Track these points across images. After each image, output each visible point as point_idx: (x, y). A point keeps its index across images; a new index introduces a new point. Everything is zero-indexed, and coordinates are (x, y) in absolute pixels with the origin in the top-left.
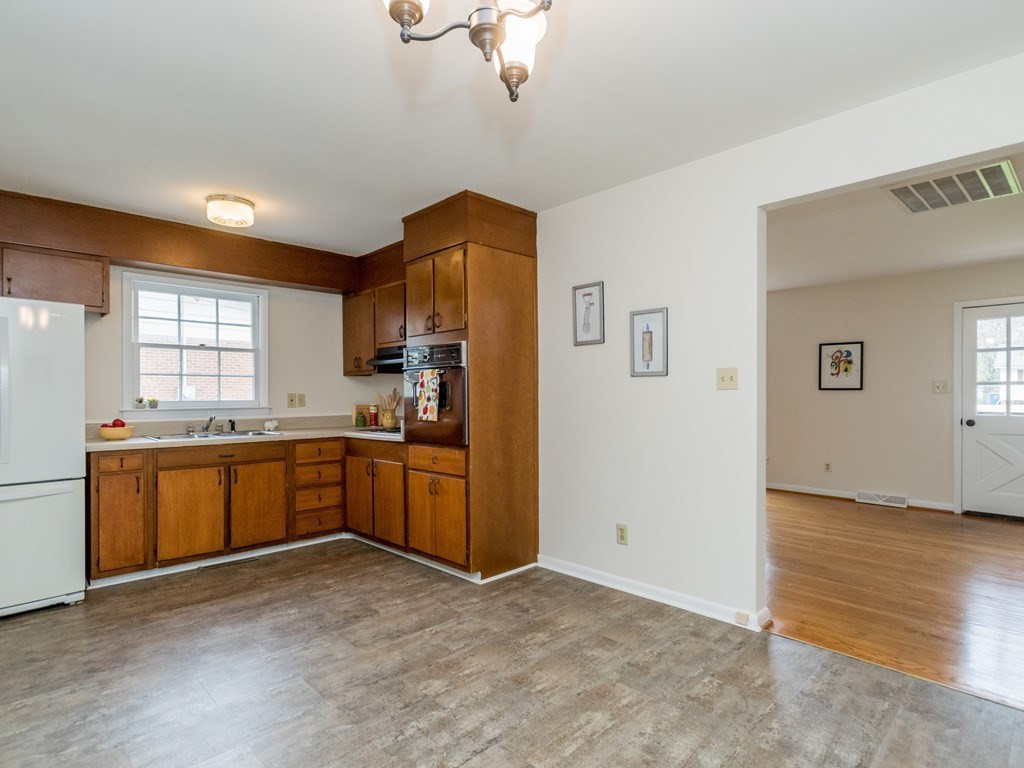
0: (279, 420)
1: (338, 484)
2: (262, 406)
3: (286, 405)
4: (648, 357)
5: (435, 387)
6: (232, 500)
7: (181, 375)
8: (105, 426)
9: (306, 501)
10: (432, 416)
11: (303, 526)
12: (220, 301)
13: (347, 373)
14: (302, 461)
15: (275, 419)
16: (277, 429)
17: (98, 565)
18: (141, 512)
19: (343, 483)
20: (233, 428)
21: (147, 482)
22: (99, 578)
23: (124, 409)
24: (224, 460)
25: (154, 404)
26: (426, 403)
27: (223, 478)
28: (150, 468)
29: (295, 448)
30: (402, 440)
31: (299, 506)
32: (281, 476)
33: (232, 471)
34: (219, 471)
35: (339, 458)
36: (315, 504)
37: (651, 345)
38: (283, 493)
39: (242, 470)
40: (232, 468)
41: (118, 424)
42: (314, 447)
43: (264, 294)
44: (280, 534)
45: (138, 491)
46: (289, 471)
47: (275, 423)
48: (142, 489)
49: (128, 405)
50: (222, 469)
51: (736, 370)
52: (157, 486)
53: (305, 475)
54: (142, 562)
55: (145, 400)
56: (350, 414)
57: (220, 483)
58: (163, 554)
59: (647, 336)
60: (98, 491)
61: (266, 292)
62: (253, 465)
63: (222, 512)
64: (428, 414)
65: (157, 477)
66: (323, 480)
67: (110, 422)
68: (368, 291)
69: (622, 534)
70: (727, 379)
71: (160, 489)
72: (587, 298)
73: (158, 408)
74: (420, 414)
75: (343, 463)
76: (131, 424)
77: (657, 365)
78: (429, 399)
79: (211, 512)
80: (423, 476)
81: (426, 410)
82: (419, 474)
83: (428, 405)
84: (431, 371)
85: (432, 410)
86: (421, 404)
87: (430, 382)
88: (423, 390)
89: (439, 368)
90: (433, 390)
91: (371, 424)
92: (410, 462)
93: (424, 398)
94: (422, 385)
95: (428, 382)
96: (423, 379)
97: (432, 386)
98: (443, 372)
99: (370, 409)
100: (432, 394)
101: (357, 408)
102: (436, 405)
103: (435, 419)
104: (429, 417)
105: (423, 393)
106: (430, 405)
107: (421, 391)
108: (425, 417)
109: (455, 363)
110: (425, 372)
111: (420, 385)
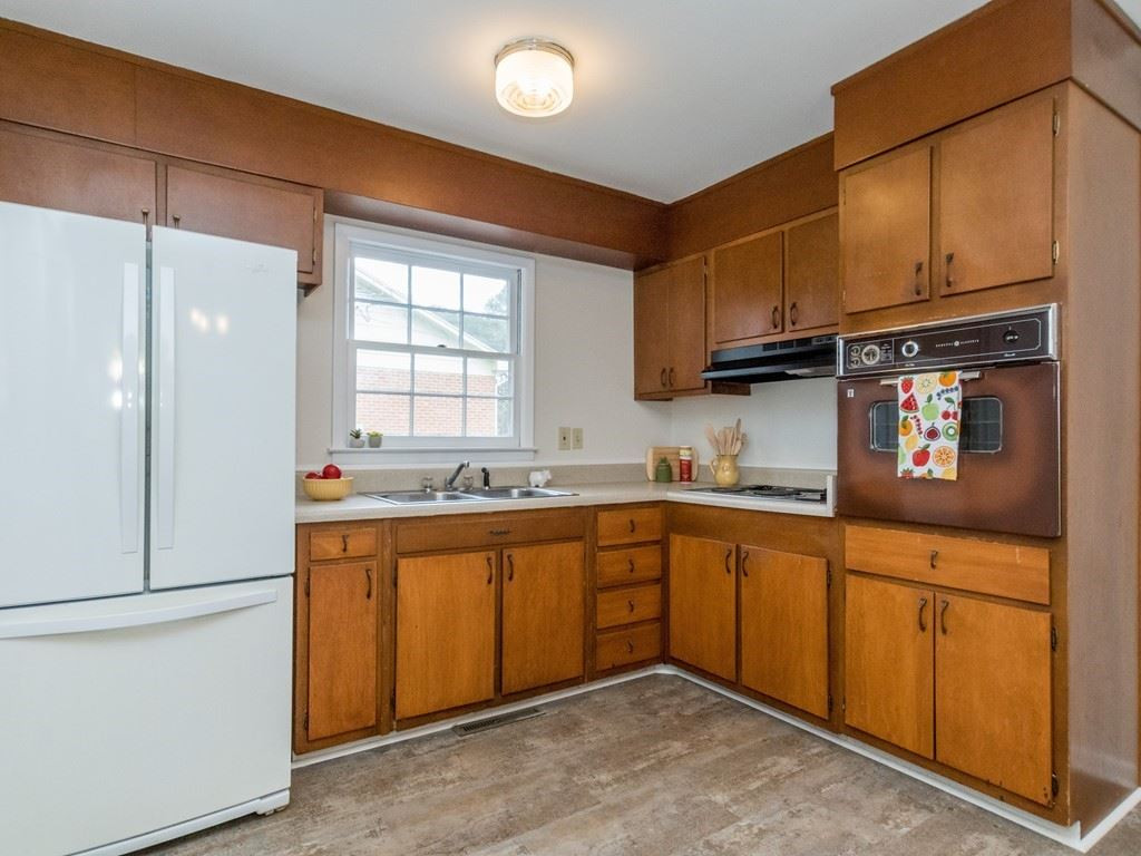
0: (552, 470)
1: (657, 581)
2: (523, 446)
3: (557, 446)
5: (954, 408)
6: (505, 611)
7: (412, 394)
8: (311, 475)
9: (613, 610)
10: (945, 470)
11: (606, 656)
12: (465, 276)
13: (641, 396)
14: (607, 543)
15: (546, 468)
16: (548, 484)
17: (307, 729)
18: (371, 630)
19: (663, 580)
20: (486, 483)
21: (381, 580)
22: (308, 751)
23: (333, 448)
24: (496, 539)
25: (375, 441)
26: (922, 442)
27: (494, 572)
28: (387, 552)
29: (596, 519)
30: (831, 515)
31: (603, 620)
32: (576, 566)
33: (505, 559)
34: (489, 559)
35: (659, 537)
36: (624, 616)
38: (579, 597)
39: (520, 557)
40: (506, 553)
41: (331, 473)
42: (624, 517)
43: (527, 264)
44: (573, 668)
45: (369, 596)
46: (589, 560)
47: (547, 475)
48: (374, 593)
49: (340, 444)
50: (492, 554)
52: (396, 585)
53: (612, 565)
54: (372, 722)
55: (364, 435)
56: (643, 461)
57: (490, 582)
58: (406, 706)
60: (308, 594)
61: (532, 263)
62: (536, 549)
63: (492, 631)
64: (930, 464)
65: (396, 569)
66: (637, 575)
67: (319, 468)
68: (693, 257)
71: (401, 591)
73: (381, 448)
74: (905, 464)
75: (663, 545)
76: (351, 473)
78: (933, 434)
79: (475, 633)
80: (893, 588)
81: (921, 457)
82: (880, 585)
83: (928, 446)
84: (938, 374)
85: (944, 457)
86: (908, 445)
87: (935, 397)
88: (912, 415)
89: (965, 369)
90: (946, 415)
91: (682, 479)
92: (853, 557)
93: (914, 431)
94: (910, 405)
95: (930, 398)
96: (909, 394)
97: (943, 406)
98: (976, 375)
99: (678, 453)
100: (940, 424)
101: (657, 451)
102: (953, 445)
103: (953, 476)
104: (930, 471)
105: (913, 422)
106: (934, 446)
107: (905, 418)
108: (919, 472)
109: (1018, 355)
110: (916, 378)
111: (903, 405)
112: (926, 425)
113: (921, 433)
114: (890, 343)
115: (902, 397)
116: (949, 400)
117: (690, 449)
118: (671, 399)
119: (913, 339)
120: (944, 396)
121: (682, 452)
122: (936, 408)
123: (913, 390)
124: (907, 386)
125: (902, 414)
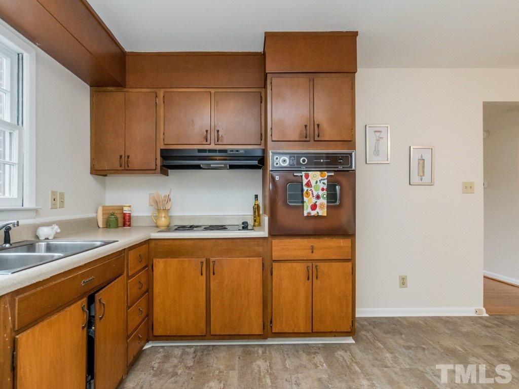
2: (27, 206)
4: (421, 174)
5: (325, 187)
10: (322, 212)
13: (97, 171)
26: (315, 200)
36: (137, 320)
37: (423, 167)
42: (137, 253)
43: (31, 54)
51: (473, 183)
59: (421, 162)
61: (33, 52)
64: (318, 210)
66: (142, 290)
69: (403, 282)
70: (468, 188)
72: (377, 134)
74: (307, 210)
75: (149, 267)
77: (427, 179)
78: (318, 197)
80: (295, 265)
81: (314, 207)
82: (289, 265)
83: (316, 202)
84: (319, 173)
85: (322, 206)
86: (308, 201)
87: (319, 182)
88: (310, 189)
89: (328, 171)
90: (323, 189)
91: (124, 225)
92: (276, 255)
93: (311, 196)
94: (308, 184)
95: (317, 182)
96: (308, 179)
97: (321, 186)
98: (333, 174)
99: (123, 210)
100: (321, 193)
101: (105, 209)
102: (325, 201)
103: (325, 214)
104: (318, 213)
105: (310, 192)
106: (319, 202)
107: (307, 190)
108: (313, 213)
109: (343, 168)
110: (310, 173)
111: (306, 185)
112: (315, 194)
113: (313, 197)
114: (294, 157)
115: (305, 181)
116: (324, 183)
117: (130, 206)
118: (105, 175)
119: (304, 157)
120: (323, 181)
121: (125, 209)
122: (319, 186)
123: (310, 178)
124: (307, 176)
125: (305, 188)
